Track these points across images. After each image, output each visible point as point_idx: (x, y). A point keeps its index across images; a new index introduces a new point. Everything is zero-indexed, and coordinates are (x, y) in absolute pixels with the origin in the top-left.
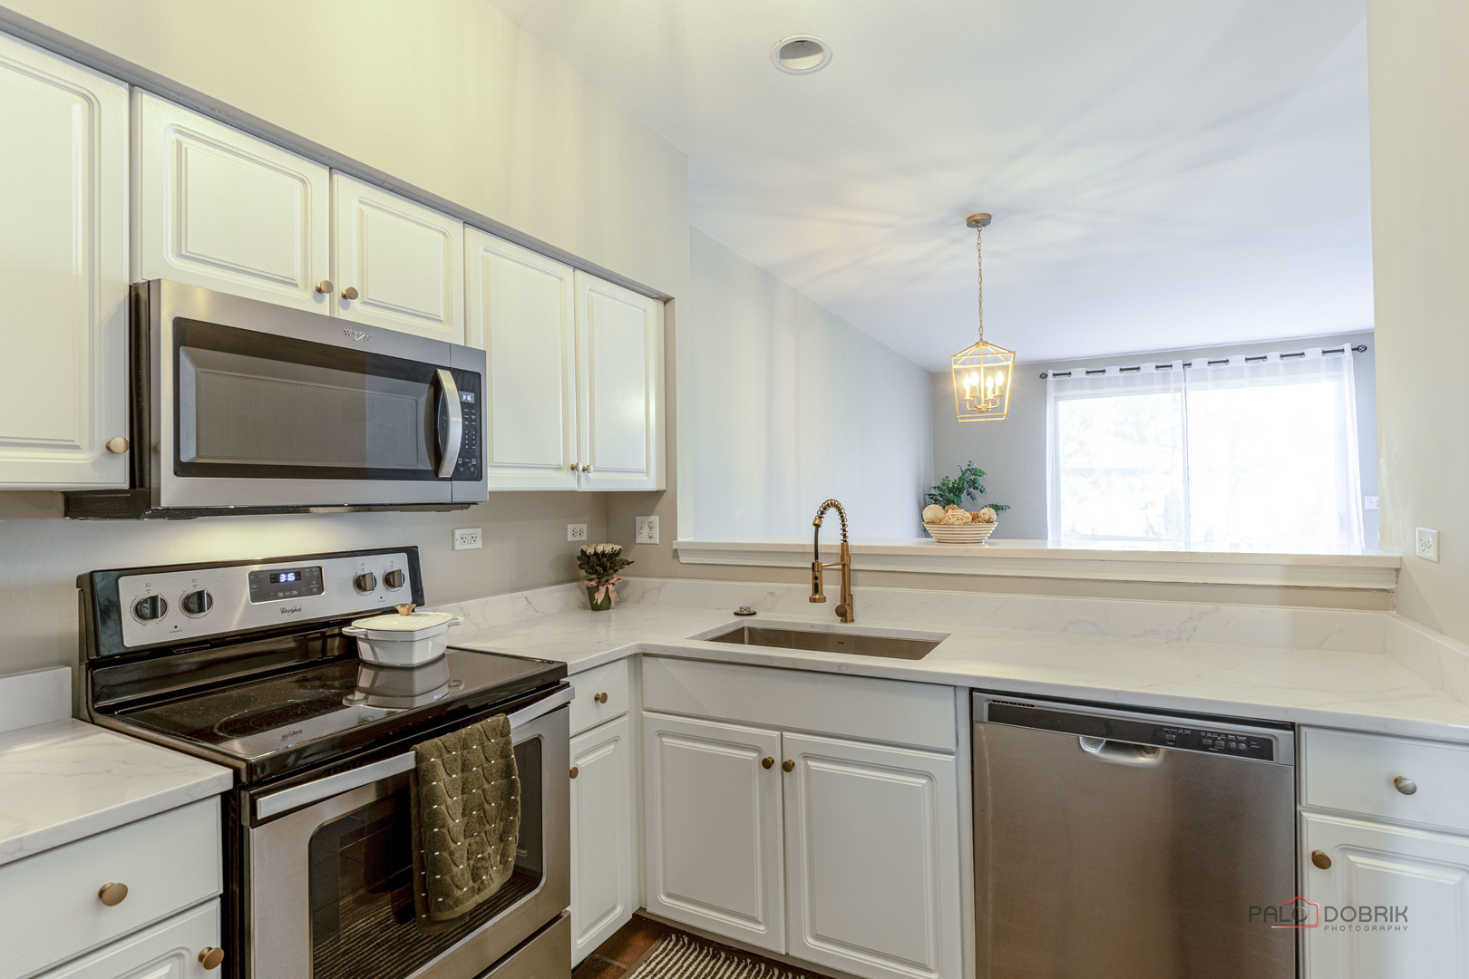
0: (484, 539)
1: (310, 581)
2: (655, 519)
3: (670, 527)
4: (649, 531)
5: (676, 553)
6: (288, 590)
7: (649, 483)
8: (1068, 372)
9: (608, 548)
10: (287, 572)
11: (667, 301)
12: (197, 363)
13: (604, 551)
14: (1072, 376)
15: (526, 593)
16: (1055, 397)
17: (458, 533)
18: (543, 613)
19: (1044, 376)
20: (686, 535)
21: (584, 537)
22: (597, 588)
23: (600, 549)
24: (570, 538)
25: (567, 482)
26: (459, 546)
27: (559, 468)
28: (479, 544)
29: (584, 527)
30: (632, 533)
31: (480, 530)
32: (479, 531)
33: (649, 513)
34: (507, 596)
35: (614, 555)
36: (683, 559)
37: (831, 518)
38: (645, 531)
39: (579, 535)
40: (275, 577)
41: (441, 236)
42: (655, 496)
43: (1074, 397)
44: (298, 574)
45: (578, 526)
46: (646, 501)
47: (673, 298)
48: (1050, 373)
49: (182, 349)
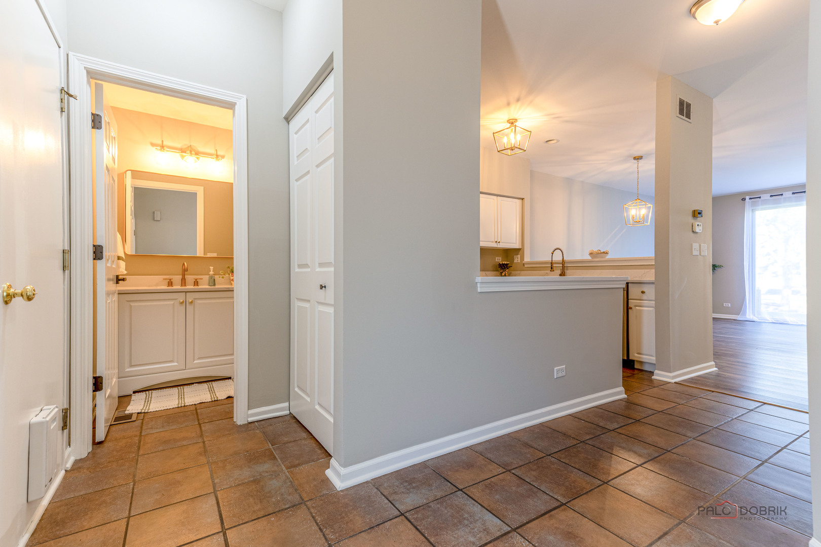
2: (519, 256)
3: (522, 258)
4: (517, 259)
5: (524, 265)
7: (517, 245)
8: (759, 196)
9: (506, 263)
14: (761, 199)
16: (753, 210)
19: (744, 199)
20: (527, 259)
21: (500, 261)
22: (502, 272)
23: (503, 262)
24: (497, 261)
25: (494, 245)
27: (492, 242)
29: (500, 258)
30: (513, 260)
33: (518, 255)
35: (507, 264)
36: (525, 266)
37: (558, 252)
38: (516, 259)
39: (499, 260)
42: (519, 250)
43: (762, 209)
46: (517, 251)
47: (524, 199)
48: (747, 198)
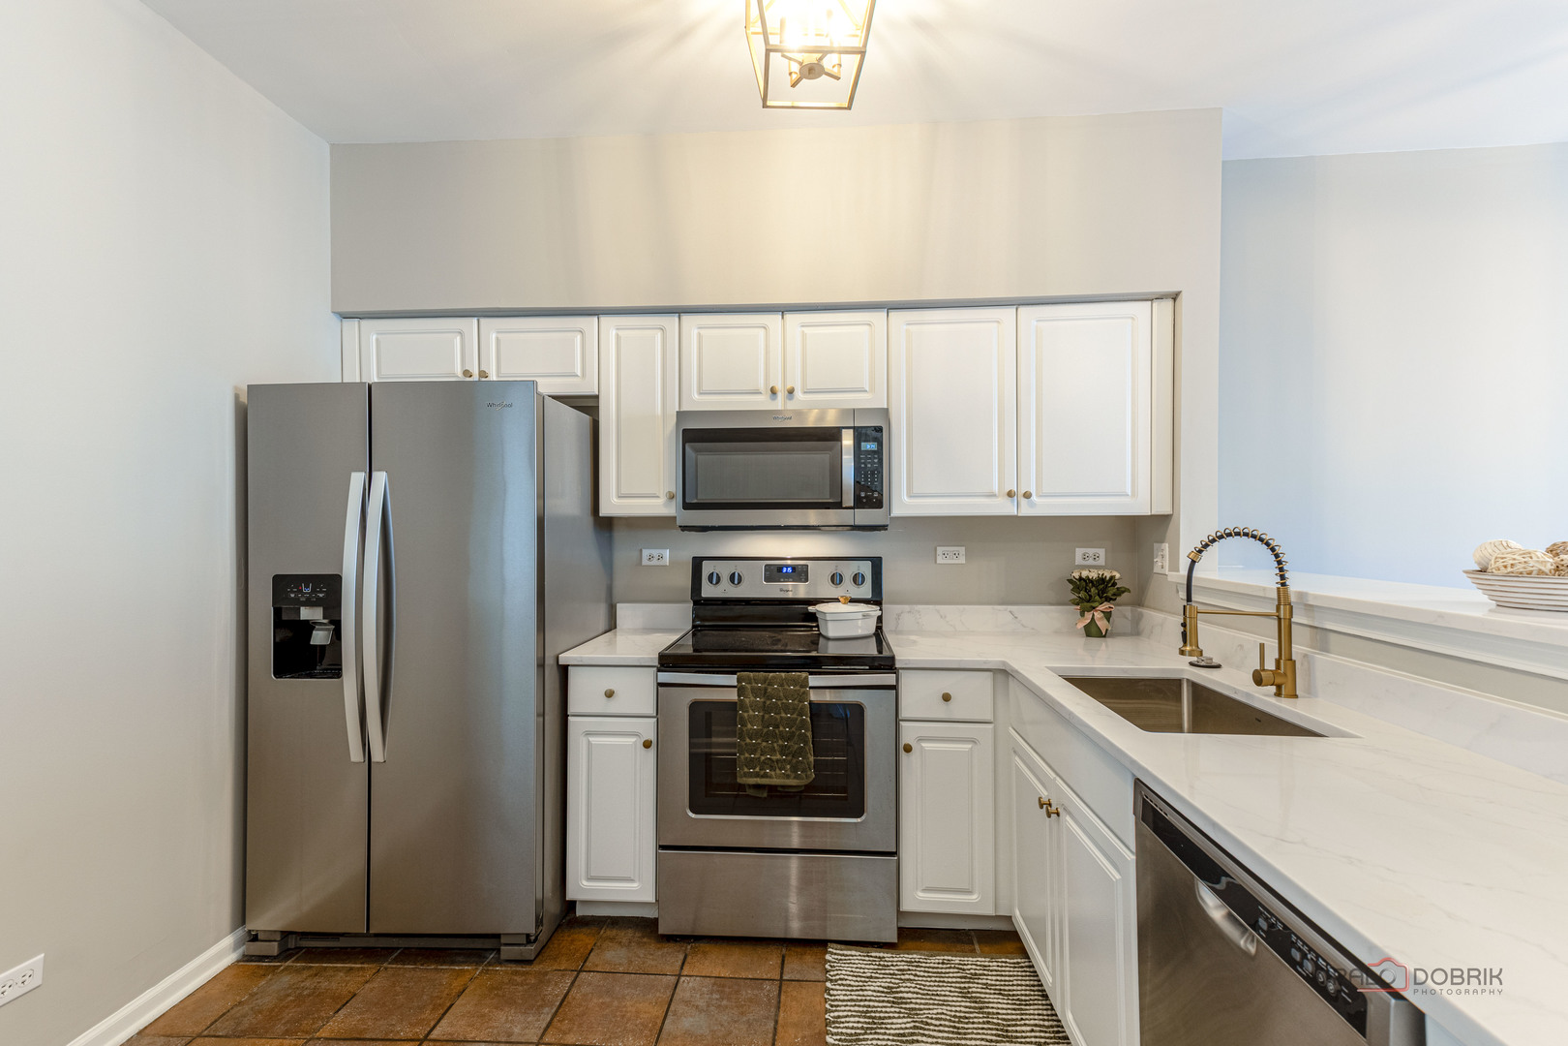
0: (968, 555)
1: (799, 573)
2: (1166, 546)
3: (1175, 556)
6: (787, 577)
7: (1141, 504)
10: (787, 566)
11: (1175, 297)
12: (697, 451)
13: (1088, 577)
15: (1010, 608)
17: (940, 550)
18: (1033, 629)
21: (1100, 562)
23: (1098, 572)
24: (1079, 561)
25: (1002, 508)
26: (940, 560)
27: (992, 496)
28: (962, 560)
29: (1101, 552)
30: (1148, 560)
31: (964, 548)
32: (962, 550)
33: (1162, 541)
34: (988, 608)
38: (1159, 560)
39: (1093, 560)
40: (780, 569)
41: (868, 327)
42: (1164, 520)
44: (794, 568)
45: (1091, 551)
46: (1160, 527)
47: (1181, 292)
49: (687, 445)
